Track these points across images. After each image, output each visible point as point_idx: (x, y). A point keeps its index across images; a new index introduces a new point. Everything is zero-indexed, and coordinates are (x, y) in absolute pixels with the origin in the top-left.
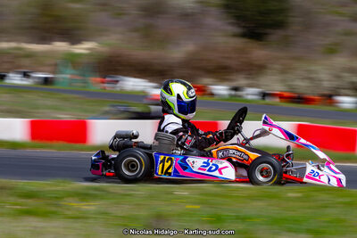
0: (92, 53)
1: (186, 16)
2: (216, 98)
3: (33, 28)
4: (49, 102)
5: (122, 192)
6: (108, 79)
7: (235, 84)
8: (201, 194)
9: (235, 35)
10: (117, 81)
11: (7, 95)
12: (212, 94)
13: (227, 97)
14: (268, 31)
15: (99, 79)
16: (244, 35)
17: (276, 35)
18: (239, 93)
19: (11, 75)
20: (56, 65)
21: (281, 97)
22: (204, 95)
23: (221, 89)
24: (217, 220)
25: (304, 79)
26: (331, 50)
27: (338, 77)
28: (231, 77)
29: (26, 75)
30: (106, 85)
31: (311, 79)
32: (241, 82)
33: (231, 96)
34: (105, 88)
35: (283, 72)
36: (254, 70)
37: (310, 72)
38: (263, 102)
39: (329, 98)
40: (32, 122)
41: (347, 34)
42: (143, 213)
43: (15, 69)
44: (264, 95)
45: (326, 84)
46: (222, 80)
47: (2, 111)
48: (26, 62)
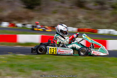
1: (9, 2)
2: (18, 27)
7: (24, 23)
8: (8, 58)
9: (24, 8)
12: (17, 26)
13: (21, 27)
14: (34, 6)
16: (27, 8)
17: (37, 8)
18: (25, 26)
22: (14, 27)
23: (19, 25)
25: (46, 21)
26: (55, 12)
27: (56, 21)
28: (23, 21)
31: (48, 21)
32: (26, 22)
35: (39, 19)
36: (30, 19)
37: (48, 19)
39: (54, 27)
41: (60, 7)
44: (33, 27)
45: (53, 23)
46: (20, 22)
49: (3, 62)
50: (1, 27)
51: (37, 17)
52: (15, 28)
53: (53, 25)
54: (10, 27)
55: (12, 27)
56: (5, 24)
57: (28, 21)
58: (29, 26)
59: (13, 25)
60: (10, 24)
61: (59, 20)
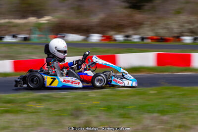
0: (50, 23)
2: (117, 42)
3: (17, 11)
4: (27, 50)
5: (60, 97)
6: (59, 36)
7: (127, 34)
8: (102, 95)
9: (126, 8)
10: (64, 37)
11: (4, 48)
12: (115, 40)
13: (123, 41)
15: (54, 36)
16: (130, 7)
17: (148, 6)
18: (129, 38)
19: (7, 37)
20: (30, 30)
21: (152, 39)
22: (110, 41)
23: (120, 37)
24: (109, 109)
25: (164, 28)
26: (178, 12)
27: (182, 26)
28: (125, 30)
29: (14, 36)
31: (168, 28)
32: (130, 32)
33: (125, 40)
35: (152, 25)
36: (136, 26)
37: (168, 24)
38: (142, 42)
39: (178, 38)
40: (14, 62)
41: (187, 3)
42: (69, 108)
43: (8, 34)
44: (143, 39)
45: (176, 31)
46: (119, 32)
47: (2, 57)
48: (14, 29)
49: (94, 103)
50: (89, 42)
51: (149, 23)
52: (112, 42)
53: (176, 35)
54: (103, 42)
55: (107, 42)
56: (95, 38)
57: (133, 30)
58: (136, 38)
59: (109, 38)
60: (103, 37)
61: (186, 25)
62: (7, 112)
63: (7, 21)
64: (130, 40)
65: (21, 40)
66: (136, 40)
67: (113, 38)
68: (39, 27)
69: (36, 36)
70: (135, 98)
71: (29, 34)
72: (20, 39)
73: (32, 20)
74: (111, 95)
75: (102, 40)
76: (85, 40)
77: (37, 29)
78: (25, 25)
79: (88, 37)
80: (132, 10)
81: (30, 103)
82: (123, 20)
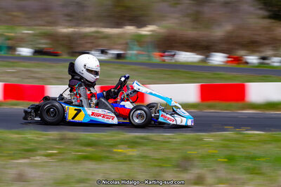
0: (154, 34)
1: (227, 4)
2: (249, 65)
3: (110, 16)
4: (120, 72)
6: (166, 54)
7: (263, 55)
9: (264, 18)
10: (174, 55)
12: (247, 63)
13: (257, 65)
15: (159, 54)
16: (270, 17)
18: (266, 61)
19: (93, 52)
20: (127, 44)
22: (239, 64)
23: (253, 59)
28: (261, 49)
29: (103, 52)
30: (165, 58)
32: (268, 53)
33: (261, 63)
34: (164, 61)
36: (278, 43)
40: (101, 88)
43: (95, 48)
46: (253, 52)
48: (104, 42)
50: (210, 64)
52: (242, 66)
54: (230, 65)
55: (234, 65)
56: (218, 59)
57: (273, 50)
58: (276, 61)
59: (238, 60)
60: (229, 57)
62: (86, 158)
63: (93, 29)
64: (268, 64)
65: (112, 58)
66: (276, 64)
67: (244, 60)
68: (139, 40)
69: (135, 52)
70: (269, 146)
71: (125, 50)
72: (111, 56)
73: (130, 29)
74: (236, 140)
75: (228, 62)
76: (203, 61)
77: (136, 43)
78: (120, 36)
79: (207, 56)
80: (273, 21)
81: (120, 146)
82: (260, 35)
